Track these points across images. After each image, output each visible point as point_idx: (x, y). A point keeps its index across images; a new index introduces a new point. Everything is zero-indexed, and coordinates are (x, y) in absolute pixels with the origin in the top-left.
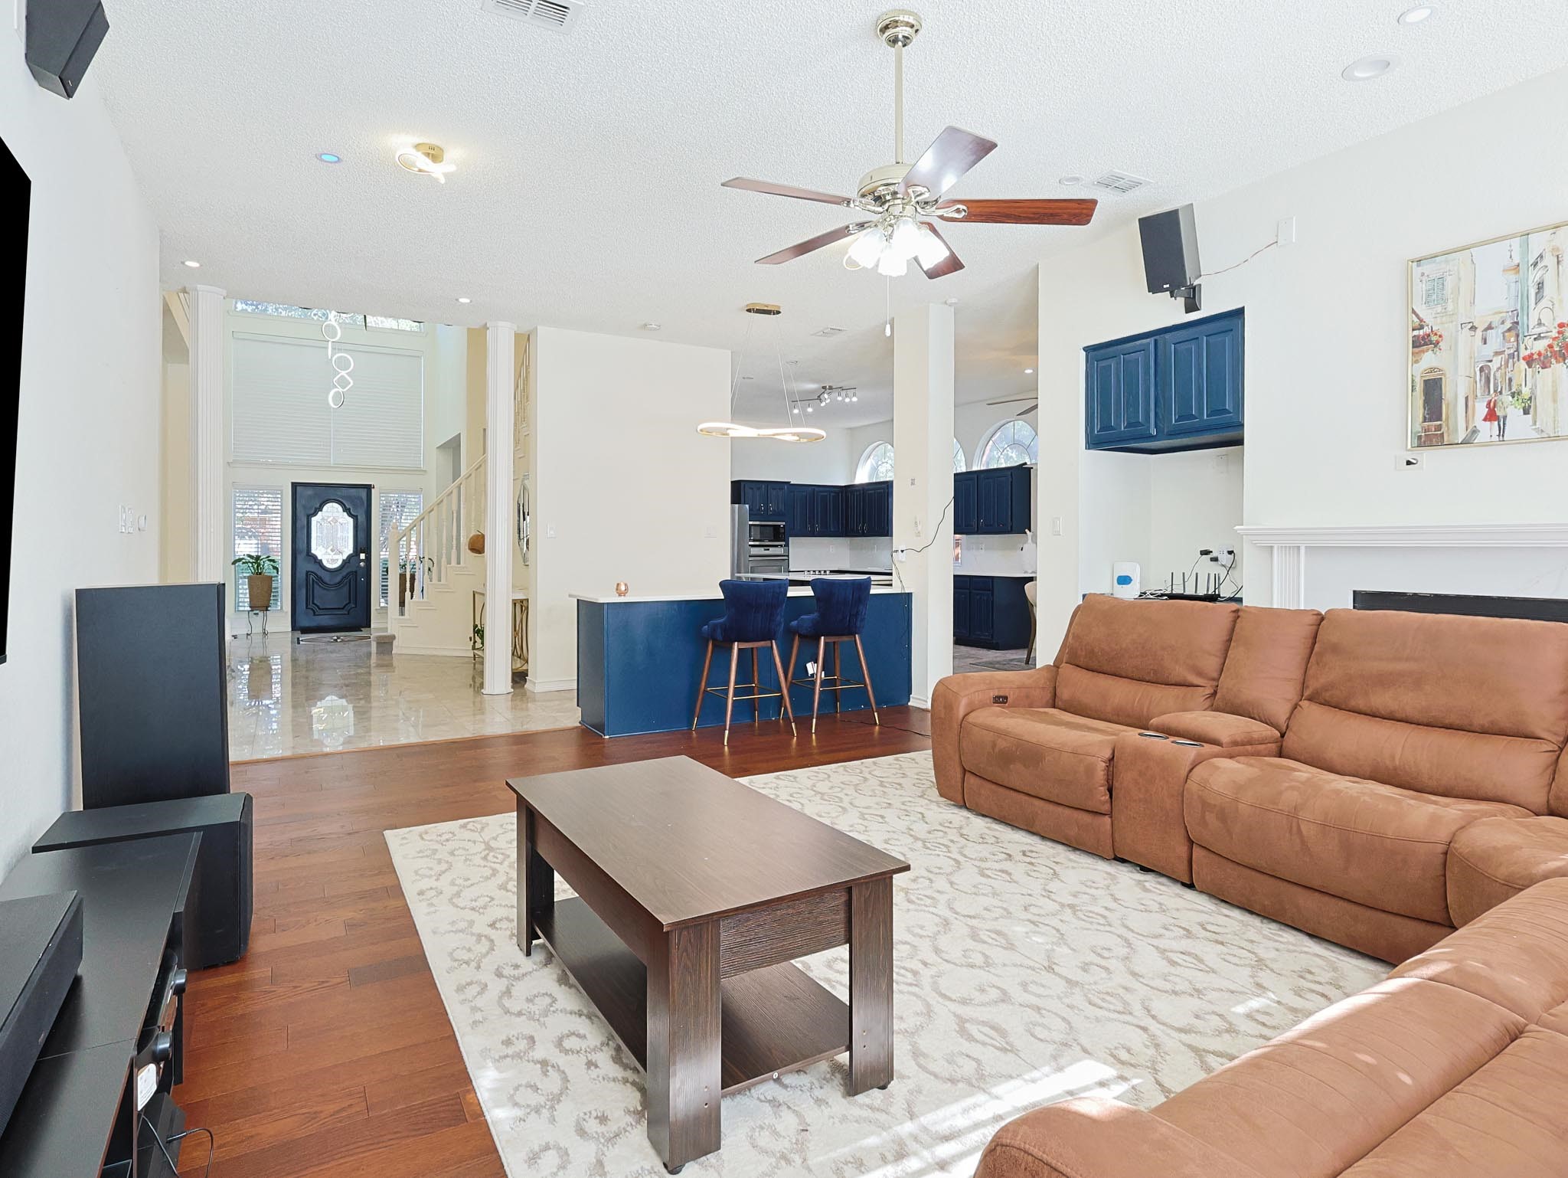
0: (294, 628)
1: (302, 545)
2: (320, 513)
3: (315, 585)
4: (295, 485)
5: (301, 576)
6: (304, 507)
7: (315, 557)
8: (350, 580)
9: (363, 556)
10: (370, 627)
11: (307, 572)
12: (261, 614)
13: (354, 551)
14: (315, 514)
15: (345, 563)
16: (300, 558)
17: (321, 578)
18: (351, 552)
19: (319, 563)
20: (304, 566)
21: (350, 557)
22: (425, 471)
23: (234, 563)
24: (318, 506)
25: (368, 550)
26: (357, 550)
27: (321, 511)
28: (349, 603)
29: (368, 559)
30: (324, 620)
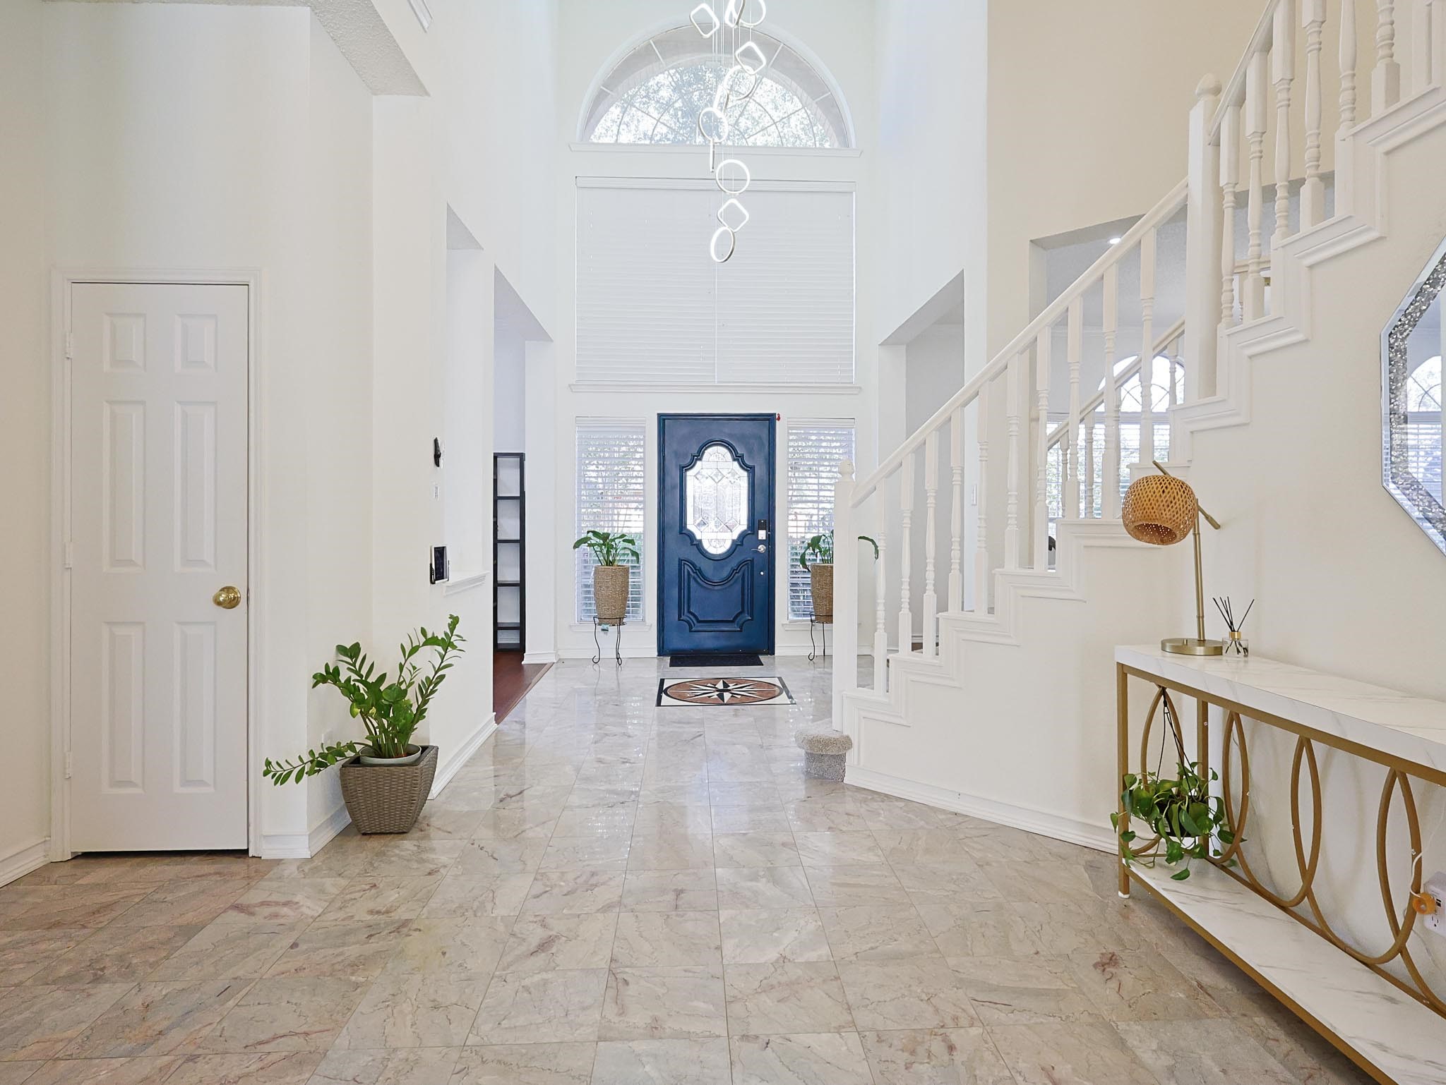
0: (661, 652)
1: (673, 515)
2: (698, 463)
3: (693, 583)
4: (663, 419)
5: (672, 568)
6: (676, 454)
7: (691, 536)
8: (743, 575)
9: (762, 534)
10: (774, 654)
11: (680, 561)
12: (613, 630)
13: (748, 527)
14: (691, 465)
15: (738, 545)
16: (671, 536)
17: (700, 571)
18: (745, 527)
19: (698, 545)
20: (678, 550)
21: (743, 536)
22: (860, 388)
23: (577, 545)
24: (695, 452)
25: (769, 525)
26: (754, 526)
27: (700, 459)
28: (742, 612)
29: (770, 541)
30: (706, 640)
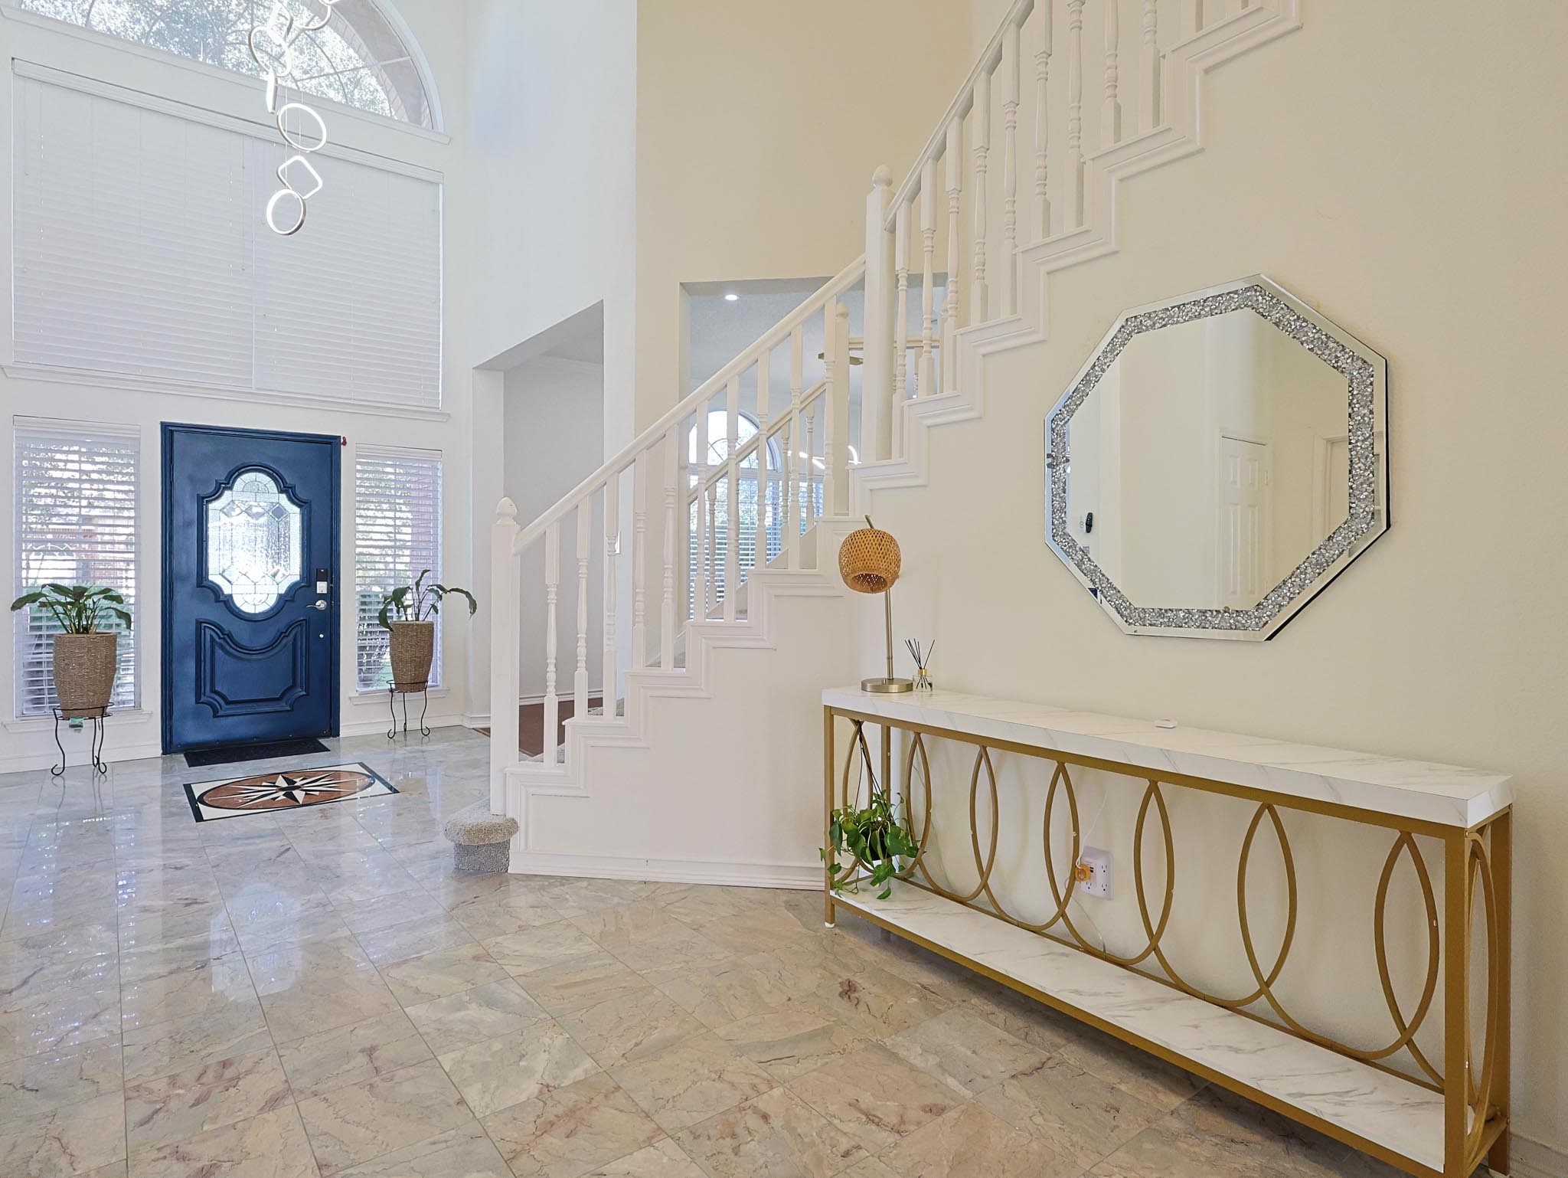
0: (169, 746)
1: (186, 562)
2: (227, 493)
3: (219, 652)
4: (169, 432)
5: (184, 632)
6: (192, 479)
7: (216, 590)
8: (295, 639)
9: (322, 587)
10: (339, 735)
11: (199, 623)
12: (88, 724)
13: (302, 577)
14: (216, 495)
15: (286, 601)
16: (183, 592)
17: (230, 635)
18: (297, 578)
19: (227, 602)
20: (189, 610)
21: (293, 589)
22: (449, 415)
23: (17, 605)
24: (222, 478)
25: (332, 575)
26: (311, 575)
27: (231, 488)
28: (294, 686)
29: (333, 596)
30: (236, 726)
